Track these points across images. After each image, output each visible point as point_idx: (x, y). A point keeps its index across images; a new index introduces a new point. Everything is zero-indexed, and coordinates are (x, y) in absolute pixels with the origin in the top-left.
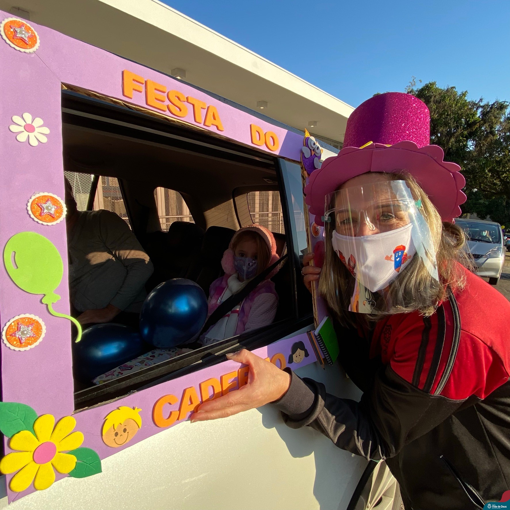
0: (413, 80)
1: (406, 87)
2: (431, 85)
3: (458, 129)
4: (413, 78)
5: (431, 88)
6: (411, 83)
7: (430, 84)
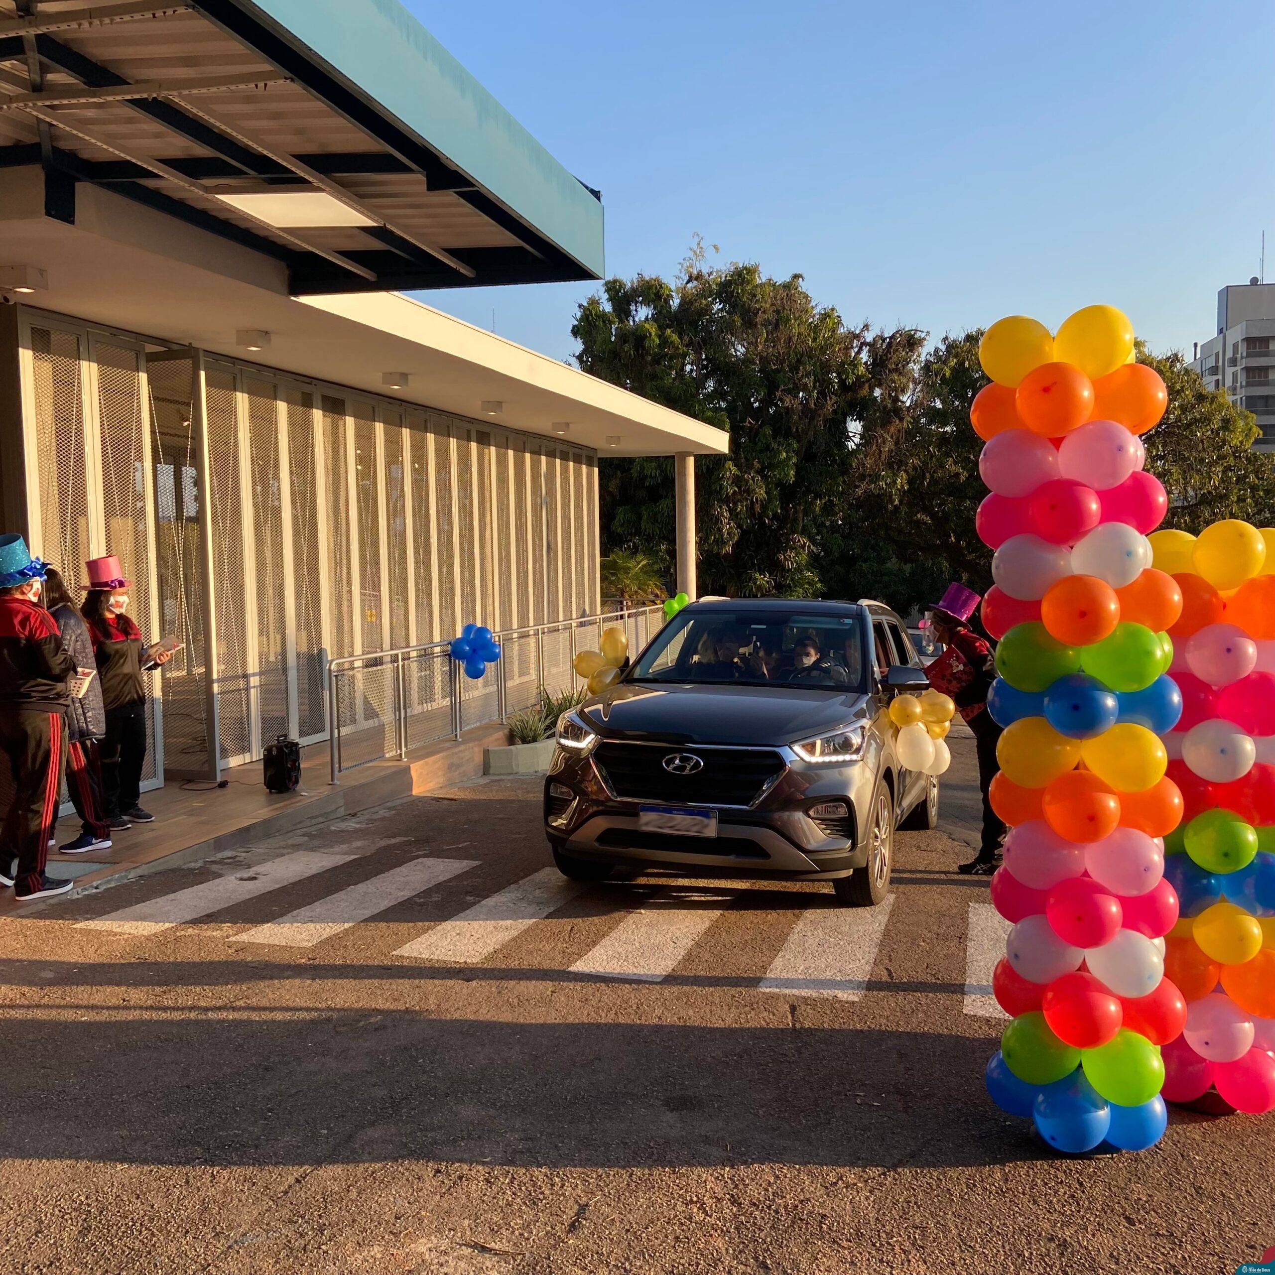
0: (699, 244)
1: (682, 261)
2: (747, 274)
3: (826, 400)
4: (697, 239)
5: (748, 282)
6: (695, 252)
7: (745, 268)
